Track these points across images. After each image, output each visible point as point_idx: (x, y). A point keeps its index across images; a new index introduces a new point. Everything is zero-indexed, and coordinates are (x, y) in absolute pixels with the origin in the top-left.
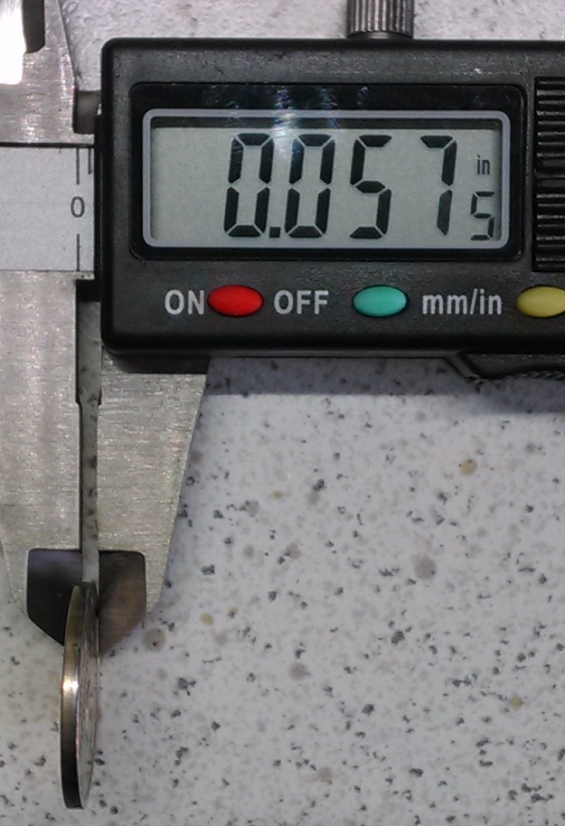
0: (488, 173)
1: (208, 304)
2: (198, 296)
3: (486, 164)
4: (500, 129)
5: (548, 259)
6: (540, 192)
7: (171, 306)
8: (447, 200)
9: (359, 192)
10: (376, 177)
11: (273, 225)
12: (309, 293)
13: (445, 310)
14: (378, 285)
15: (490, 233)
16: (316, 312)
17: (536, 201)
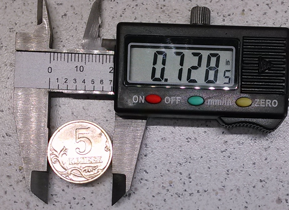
0: (229, 65)
1: (145, 99)
2: (142, 97)
3: (228, 62)
4: (233, 51)
5: (245, 89)
6: (243, 70)
7: (135, 100)
8: (217, 72)
9: (191, 69)
10: (196, 65)
11: (166, 78)
12: (175, 97)
13: (215, 104)
14: (195, 96)
15: (229, 82)
16: (177, 103)
17: (242, 72)
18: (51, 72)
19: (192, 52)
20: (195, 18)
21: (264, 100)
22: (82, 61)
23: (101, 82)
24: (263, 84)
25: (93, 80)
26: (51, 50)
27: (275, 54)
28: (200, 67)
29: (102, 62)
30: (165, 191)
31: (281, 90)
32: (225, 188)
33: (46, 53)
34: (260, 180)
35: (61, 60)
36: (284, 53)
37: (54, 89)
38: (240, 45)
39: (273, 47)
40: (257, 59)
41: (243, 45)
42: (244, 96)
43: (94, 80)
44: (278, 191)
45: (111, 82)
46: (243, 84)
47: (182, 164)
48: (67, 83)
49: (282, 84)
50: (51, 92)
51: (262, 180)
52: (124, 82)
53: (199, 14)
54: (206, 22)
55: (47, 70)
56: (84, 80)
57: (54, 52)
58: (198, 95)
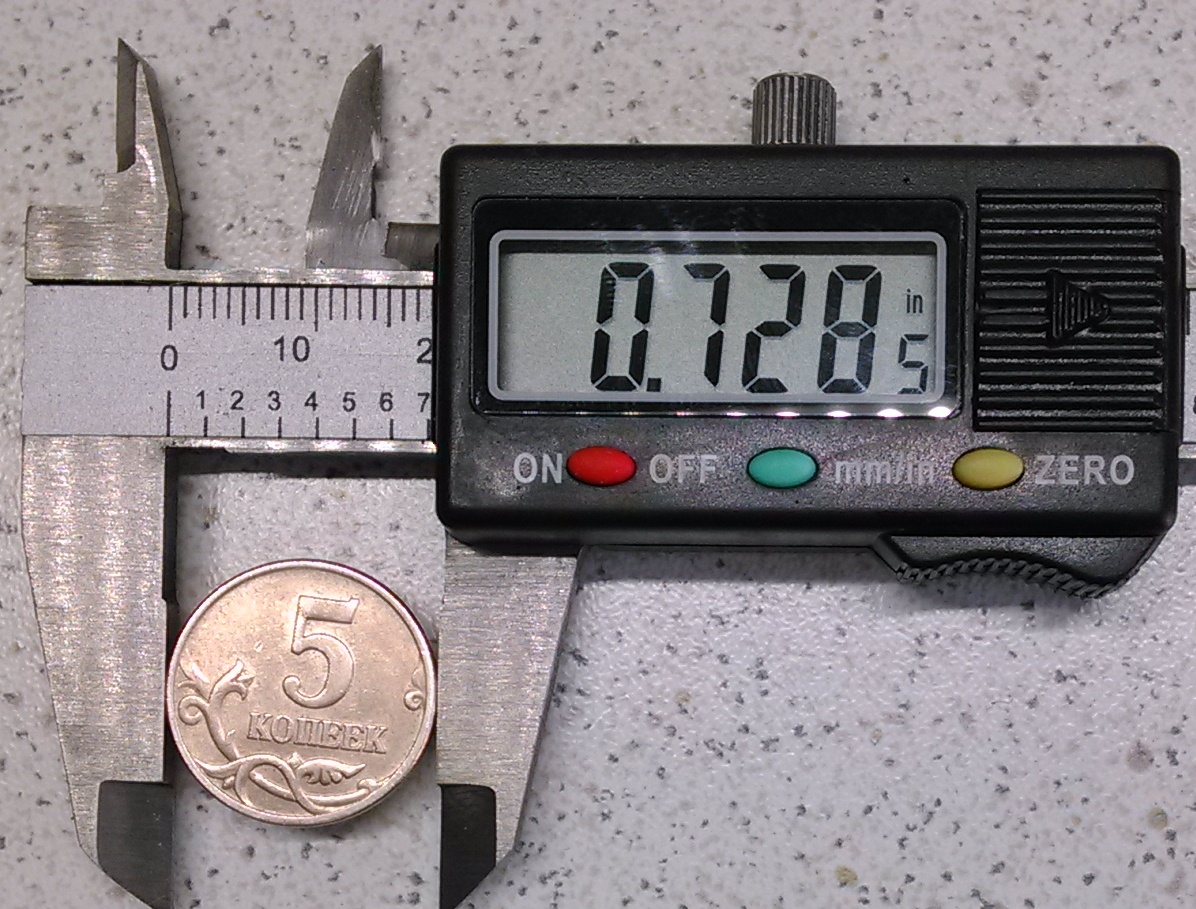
0: (921, 311)
1: (568, 469)
2: (554, 460)
3: (918, 299)
4: (935, 254)
5: (993, 414)
6: (983, 331)
7: (522, 473)
8: (868, 344)
9: (759, 335)
10: (780, 315)
11: (652, 376)
12: (693, 457)
13: (863, 479)
14: (780, 448)
15: (923, 386)
16: (702, 481)
17: (977, 342)
18: (175, 364)
19: (762, 264)
20: (770, 122)
21: (1076, 458)
22: (302, 318)
23: (382, 402)
24: (1069, 388)
25: (349, 397)
26: (173, 275)
27: (1118, 258)
28: (796, 325)
29: (386, 320)
30: (658, 736)
31: (1145, 413)
32: (913, 711)
33: (154, 288)
34: (1054, 675)
35: (214, 317)
36: (1157, 254)
37: (186, 437)
38: (965, 224)
39: (1108, 232)
40: (1040, 284)
41: (979, 226)
42: (988, 443)
43: (353, 394)
44: (1136, 717)
45: (424, 402)
46: (984, 391)
47: (726, 619)
48: (241, 409)
49: (1149, 387)
50: (177, 448)
51: (1064, 673)
52: (475, 396)
53: (786, 104)
54: (816, 137)
55: (159, 357)
56: (313, 395)
57: (186, 285)
58: (792, 443)
